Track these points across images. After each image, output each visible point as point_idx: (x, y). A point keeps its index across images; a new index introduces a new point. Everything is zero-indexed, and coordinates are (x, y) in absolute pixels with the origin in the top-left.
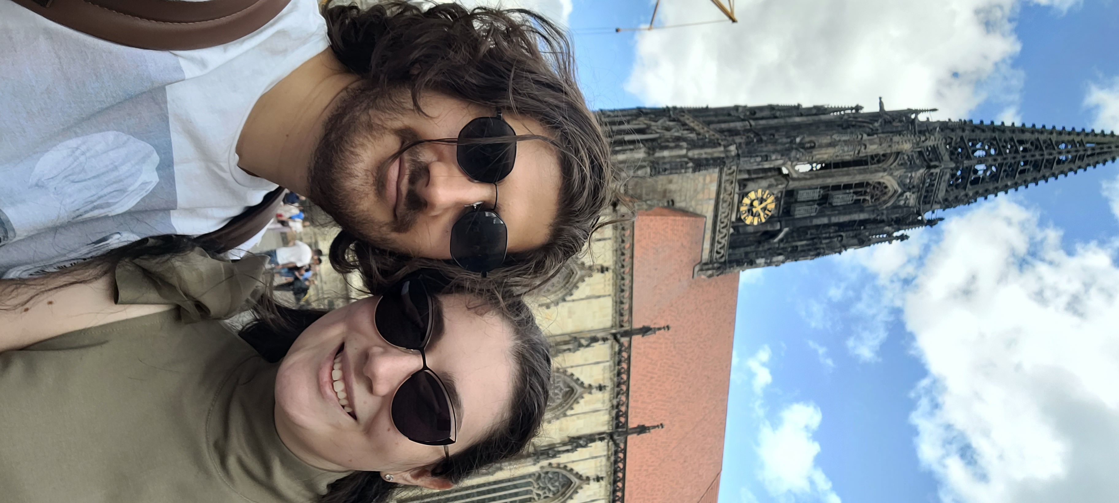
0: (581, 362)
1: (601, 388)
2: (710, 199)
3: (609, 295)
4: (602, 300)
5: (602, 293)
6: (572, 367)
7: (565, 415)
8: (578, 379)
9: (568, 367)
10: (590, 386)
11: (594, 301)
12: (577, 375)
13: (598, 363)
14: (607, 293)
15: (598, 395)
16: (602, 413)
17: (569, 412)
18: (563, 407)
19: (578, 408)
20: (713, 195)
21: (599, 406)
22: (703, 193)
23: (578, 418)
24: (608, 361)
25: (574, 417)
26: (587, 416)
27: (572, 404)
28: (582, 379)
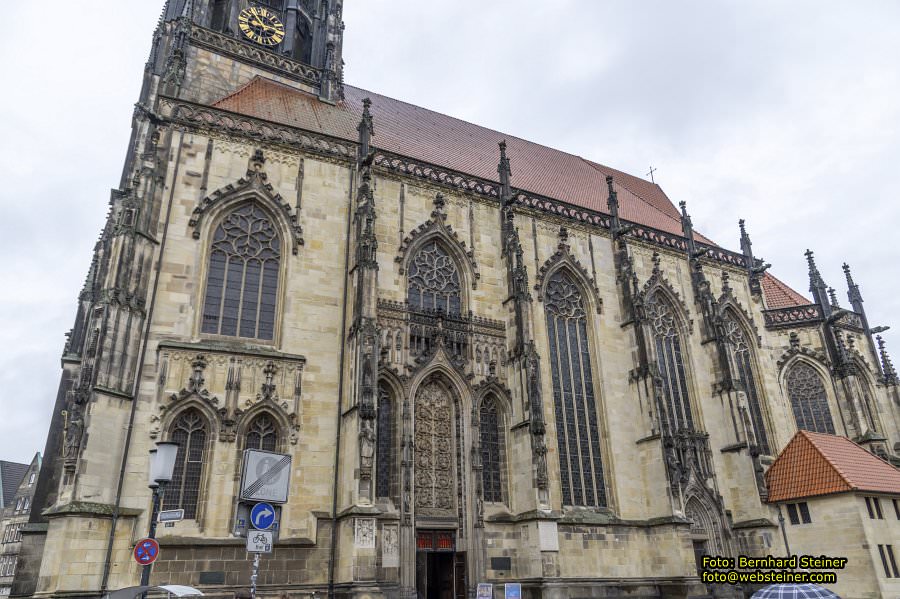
0: (397, 218)
1: (439, 202)
2: (233, 66)
3: (302, 160)
4: (306, 172)
5: (296, 169)
6: (402, 231)
7: (470, 255)
8: (421, 227)
9: (401, 236)
10: (434, 215)
11: (307, 181)
12: (416, 227)
13: (402, 198)
14: (298, 163)
15: (449, 208)
16: (475, 210)
17: (468, 248)
18: (459, 254)
19: (464, 235)
20: (229, 61)
21: (465, 212)
22: (223, 70)
23: (478, 240)
24: (403, 186)
25: (476, 244)
26: (476, 228)
27: (457, 242)
28: (422, 222)
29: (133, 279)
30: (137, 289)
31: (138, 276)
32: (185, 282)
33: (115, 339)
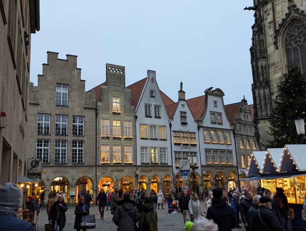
29: (261, 76)
30: (263, 79)
31: (263, 74)
32: (278, 68)
33: (260, 100)
